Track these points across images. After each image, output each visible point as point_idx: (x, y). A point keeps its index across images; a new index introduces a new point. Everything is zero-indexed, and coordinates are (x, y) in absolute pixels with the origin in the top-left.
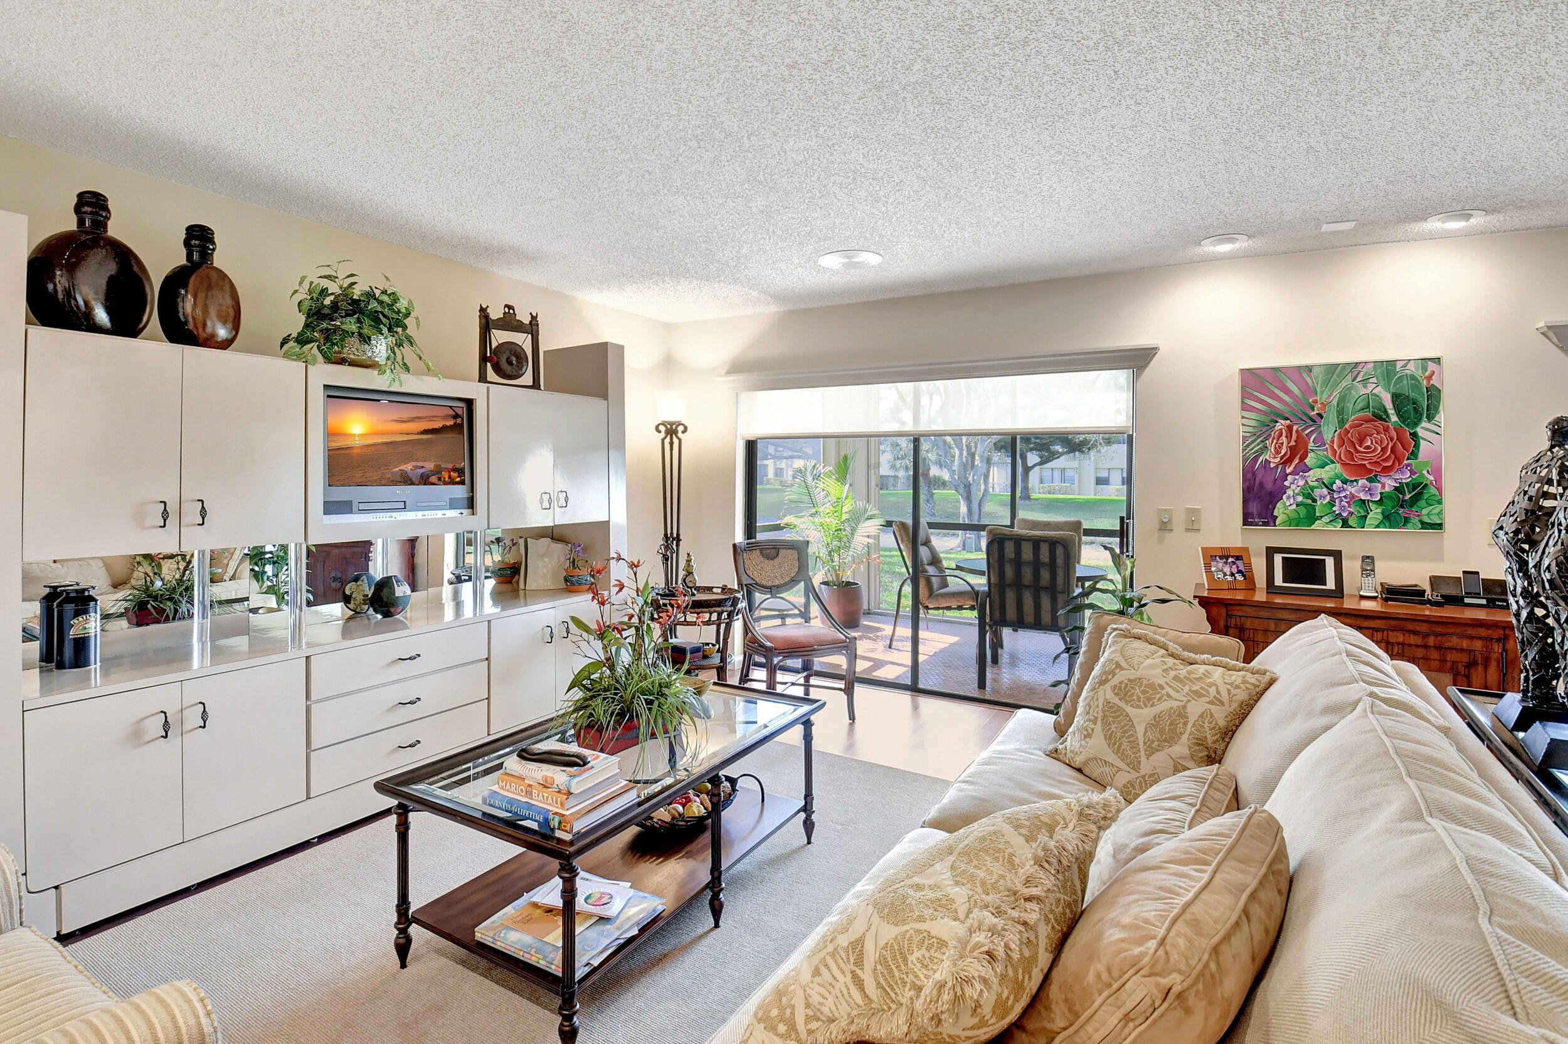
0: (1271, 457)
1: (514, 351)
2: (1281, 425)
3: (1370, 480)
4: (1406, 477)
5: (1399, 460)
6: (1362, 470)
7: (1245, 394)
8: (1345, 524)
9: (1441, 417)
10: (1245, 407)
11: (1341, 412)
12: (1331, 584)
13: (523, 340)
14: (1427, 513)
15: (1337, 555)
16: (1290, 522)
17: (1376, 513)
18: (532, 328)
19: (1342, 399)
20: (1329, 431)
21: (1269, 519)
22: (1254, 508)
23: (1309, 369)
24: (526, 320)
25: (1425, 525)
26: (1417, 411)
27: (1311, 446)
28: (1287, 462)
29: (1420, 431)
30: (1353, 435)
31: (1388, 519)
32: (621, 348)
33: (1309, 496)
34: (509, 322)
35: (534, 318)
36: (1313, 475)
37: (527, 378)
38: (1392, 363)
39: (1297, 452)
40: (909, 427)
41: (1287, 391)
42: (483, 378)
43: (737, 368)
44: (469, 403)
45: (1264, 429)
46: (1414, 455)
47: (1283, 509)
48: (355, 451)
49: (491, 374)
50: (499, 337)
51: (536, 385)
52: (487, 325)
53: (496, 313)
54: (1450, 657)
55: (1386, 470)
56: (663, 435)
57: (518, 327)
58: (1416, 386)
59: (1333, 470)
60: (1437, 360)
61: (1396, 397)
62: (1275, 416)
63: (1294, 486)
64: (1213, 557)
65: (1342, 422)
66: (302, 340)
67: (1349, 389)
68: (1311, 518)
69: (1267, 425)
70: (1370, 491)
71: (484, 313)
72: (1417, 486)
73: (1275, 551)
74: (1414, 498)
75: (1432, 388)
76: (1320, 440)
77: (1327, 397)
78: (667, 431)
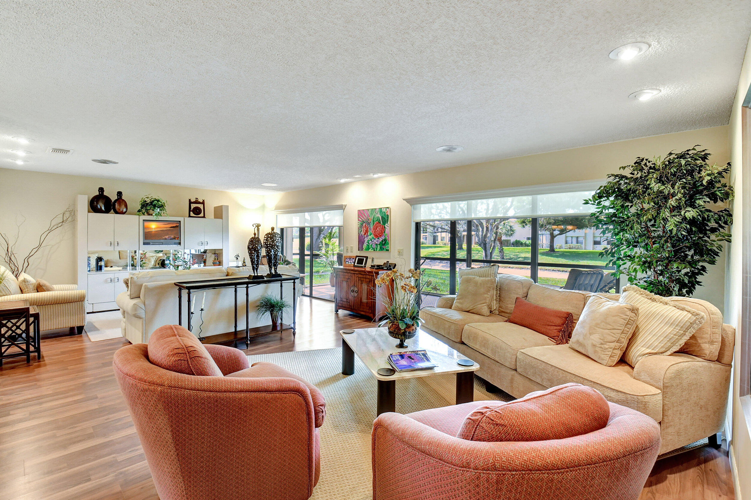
0: (363, 233)
1: (198, 209)
2: (364, 224)
3: (378, 239)
4: (383, 238)
5: (382, 233)
6: (376, 236)
7: (359, 217)
8: (374, 250)
9: (389, 223)
10: (359, 220)
11: (373, 221)
12: (363, 265)
13: (201, 206)
14: (386, 247)
15: (367, 258)
16: (365, 249)
17: (379, 247)
18: (203, 203)
19: (374, 218)
20: (372, 227)
21: (361, 249)
22: (360, 246)
23: (369, 210)
24: (202, 201)
25: (387, 250)
26: (385, 221)
27: (369, 230)
28: (365, 234)
29: (386, 227)
30: (375, 227)
31: (382, 249)
32: (227, 207)
33: (368, 243)
34: (197, 202)
35: (204, 200)
36: (369, 237)
37: (202, 215)
38: (381, 209)
39: (367, 231)
41: (365, 216)
42: (189, 216)
43: (277, 208)
44: (180, 221)
45: (361, 226)
46: (385, 232)
47: (365, 246)
48: (153, 233)
49: (192, 215)
50: (193, 206)
51: (204, 217)
52: (190, 203)
53: (193, 200)
55: (380, 236)
56: (255, 227)
57: (199, 203)
58: (385, 215)
59: (372, 236)
60: (388, 208)
61: (382, 217)
62: (363, 222)
63: (366, 240)
64: (347, 259)
65: (374, 224)
66: (139, 211)
67: (375, 215)
68: (369, 249)
69: (362, 225)
70: (378, 241)
71: (190, 200)
72: (385, 240)
73: (357, 256)
74: (385, 243)
75: (388, 215)
76: (370, 228)
77: (371, 217)
78: (256, 226)
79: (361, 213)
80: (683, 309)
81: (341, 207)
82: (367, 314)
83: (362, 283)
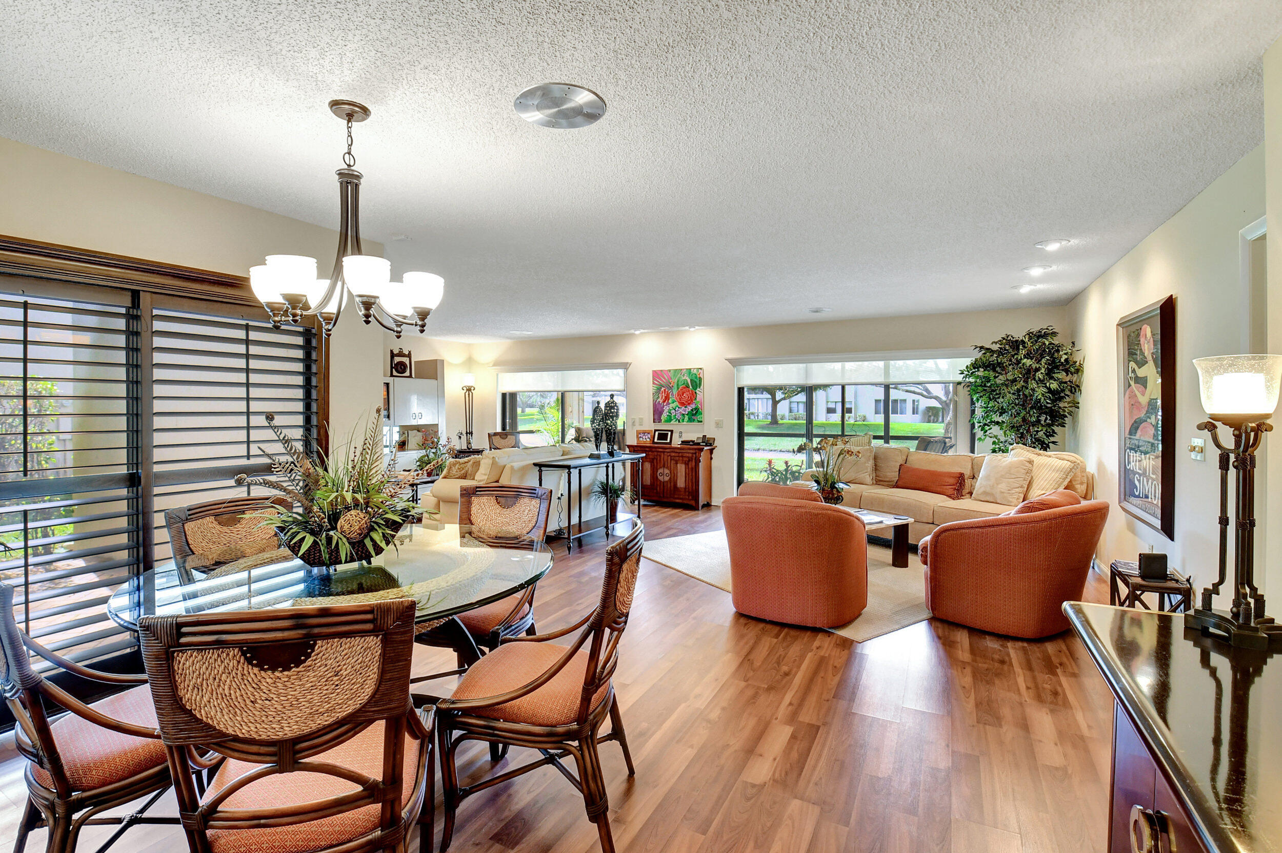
0: (660, 400)
1: (402, 364)
2: (663, 389)
3: (685, 407)
4: (693, 406)
5: (692, 401)
6: (683, 404)
7: (654, 379)
8: (679, 422)
9: (702, 387)
10: (654, 383)
11: (678, 385)
12: (668, 441)
13: (406, 360)
14: (699, 417)
15: (672, 431)
16: (666, 421)
17: (686, 418)
18: (409, 355)
19: (678, 381)
20: (675, 391)
21: (660, 421)
22: (656, 417)
23: (670, 371)
24: (407, 353)
25: (699, 422)
26: (696, 385)
27: (670, 396)
28: (664, 402)
29: (697, 392)
30: (681, 393)
31: (690, 420)
32: (443, 361)
33: (670, 413)
34: (400, 354)
35: (410, 352)
36: (671, 405)
37: (407, 374)
38: (690, 369)
39: (667, 398)
40: (560, 389)
41: (664, 378)
42: (392, 375)
43: (496, 364)
44: (388, 384)
45: (658, 392)
46: (696, 399)
47: (664, 417)
49: (395, 373)
50: (397, 359)
51: (410, 376)
52: (393, 355)
53: (396, 352)
54: (685, 459)
55: (689, 404)
56: (465, 391)
57: (404, 356)
58: (696, 377)
59: (676, 404)
60: (700, 369)
61: (691, 380)
62: (662, 386)
63: (666, 409)
64: (640, 434)
65: (678, 388)
67: (680, 377)
68: (671, 420)
69: (659, 389)
70: (685, 411)
71: (392, 351)
72: (697, 409)
73: (656, 431)
74: (696, 412)
75: (700, 378)
76: (672, 394)
77: (674, 380)
78: (467, 390)
79: (656, 375)
80: (1063, 459)
81: (625, 366)
82: (685, 502)
83: (677, 463)
